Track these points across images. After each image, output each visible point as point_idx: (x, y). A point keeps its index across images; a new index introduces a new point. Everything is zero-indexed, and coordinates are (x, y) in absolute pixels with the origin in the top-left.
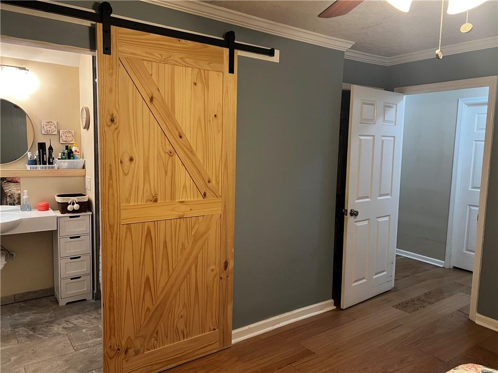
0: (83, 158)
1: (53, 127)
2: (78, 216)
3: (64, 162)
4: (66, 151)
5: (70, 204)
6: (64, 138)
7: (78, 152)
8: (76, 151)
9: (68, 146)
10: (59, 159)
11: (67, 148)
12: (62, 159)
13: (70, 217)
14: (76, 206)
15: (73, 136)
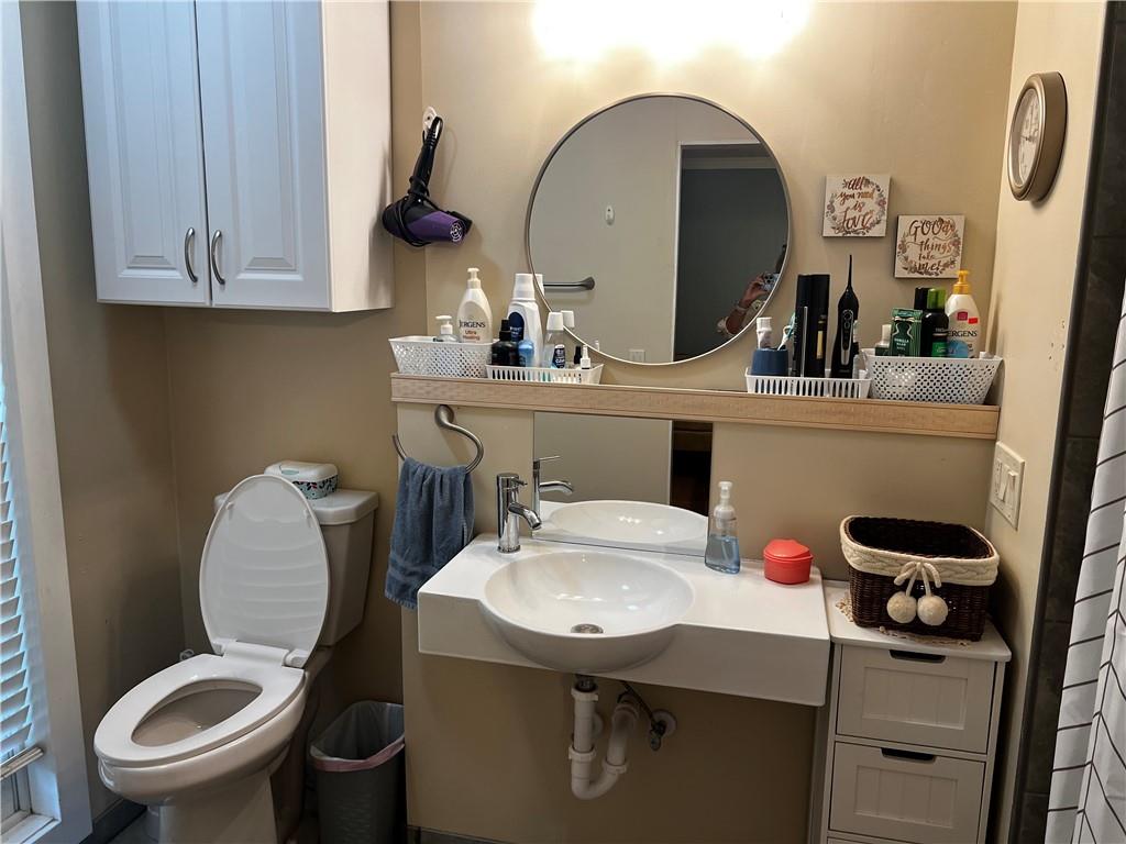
0: (993, 351)
1: (871, 204)
2: (938, 658)
3: (901, 368)
4: (915, 318)
5: (903, 588)
6: (913, 253)
7: (973, 321)
8: (962, 315)
9: (925, 291)
10: (880, 352)
11: (921, 298)
12: (894, 350)
13: (896, 654)
14: (931, 607)
15: (956, 243)
